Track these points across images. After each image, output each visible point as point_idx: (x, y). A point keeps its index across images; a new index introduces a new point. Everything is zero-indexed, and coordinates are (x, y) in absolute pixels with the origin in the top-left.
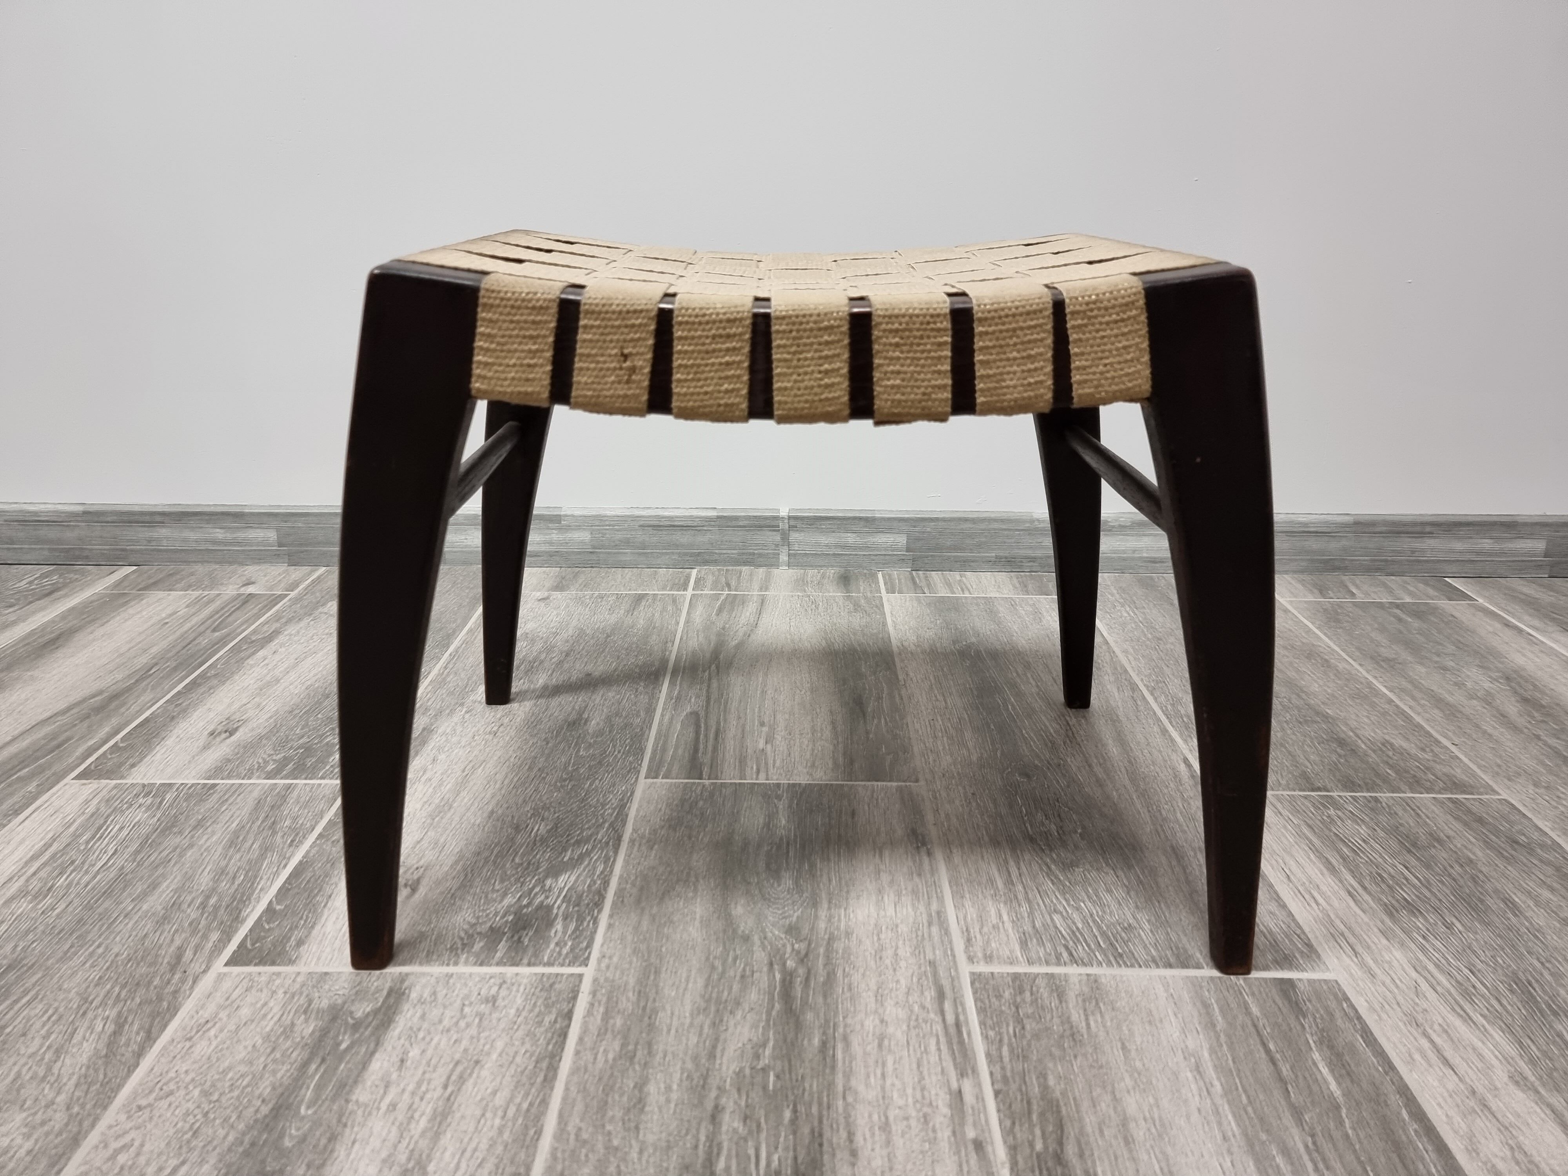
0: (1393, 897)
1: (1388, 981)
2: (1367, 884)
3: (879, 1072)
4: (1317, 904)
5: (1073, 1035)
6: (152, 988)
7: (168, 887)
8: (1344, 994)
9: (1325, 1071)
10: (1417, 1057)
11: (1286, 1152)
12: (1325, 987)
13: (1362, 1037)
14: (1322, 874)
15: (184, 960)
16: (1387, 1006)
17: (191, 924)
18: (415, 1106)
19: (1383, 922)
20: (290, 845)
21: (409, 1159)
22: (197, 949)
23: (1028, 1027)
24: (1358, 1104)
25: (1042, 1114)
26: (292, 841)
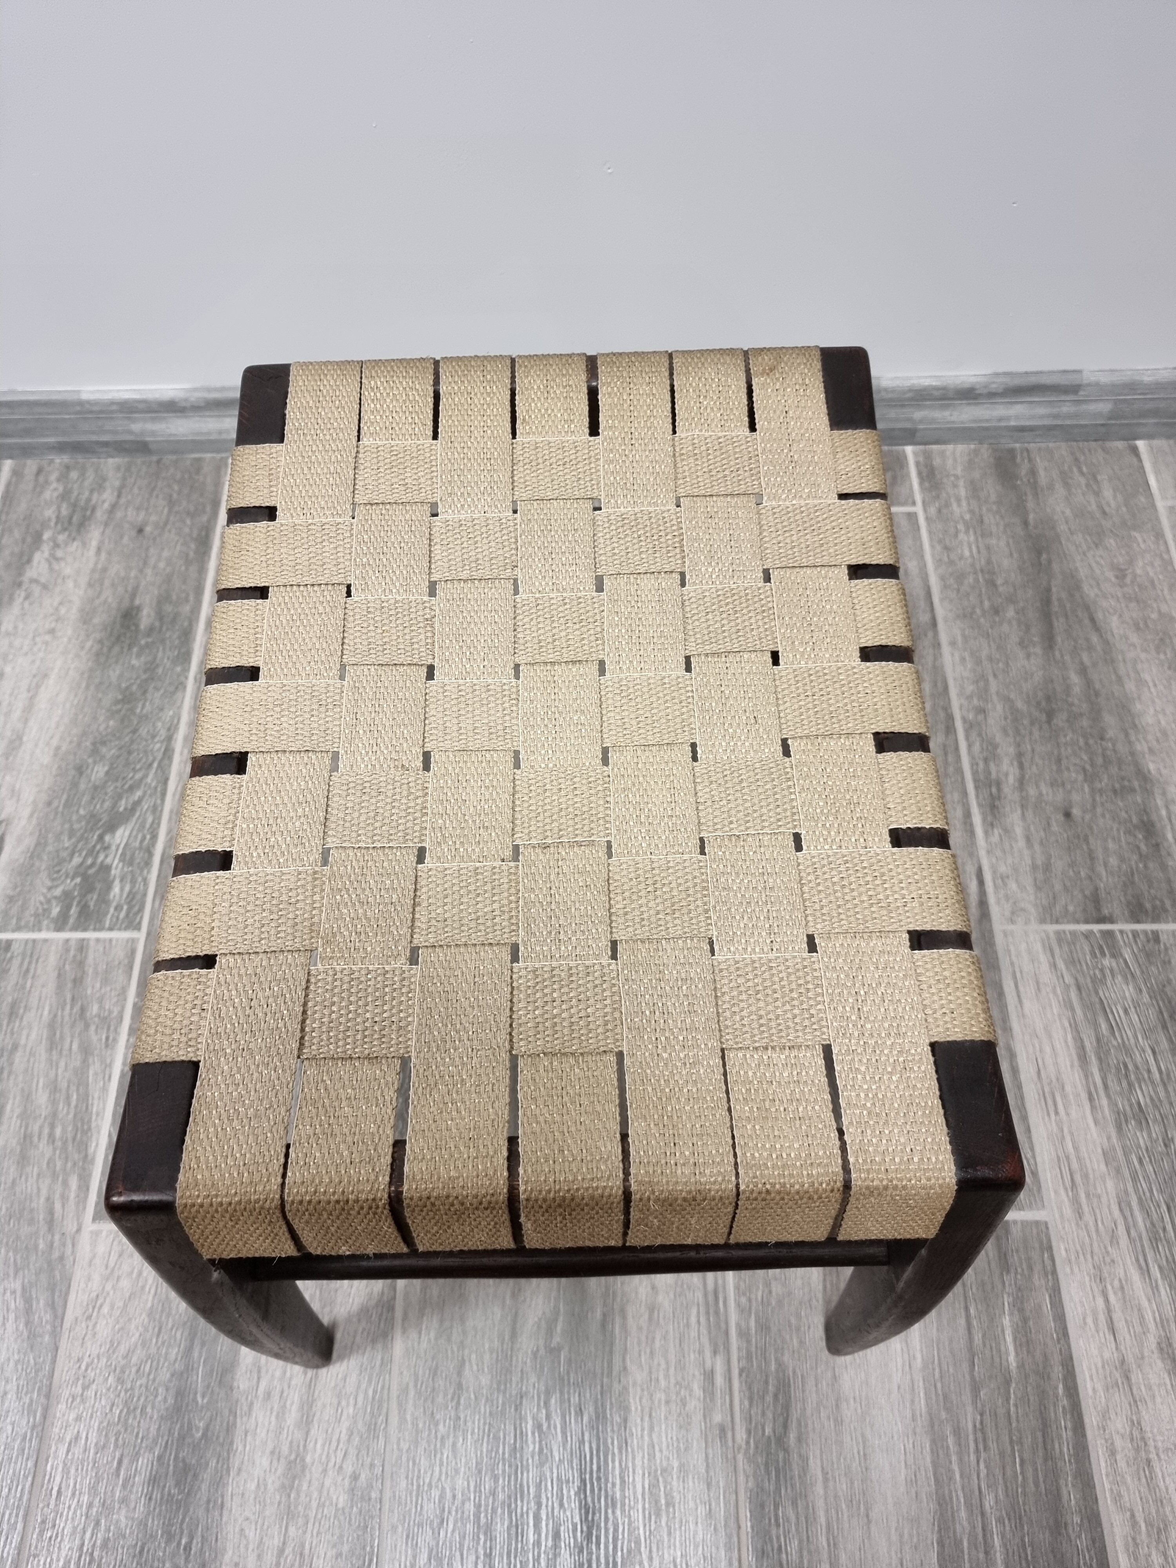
0: (1129, 1100)
1: (1091, 1224)
2: (1110, 1083)
3: (648, 1351)
4: (1057, 1113)
5: (810, 1300)
6: (40, 1253)
7: (12, 1111)
8: (1049, 1241)
9: (1009, 1339)
10: (1090, 1320)
11: (957, 1432)
12: (1035, 1231)
13: (1050, 1297)
14: (1072, 1066)
15: (56, 1215)
16: (1081, 1257)
17: (48, 1163)
18: (285, 1395)
19: (1109, 1138)
20: (107, 1046)
21: (291, 1453)
22: (64, 1198)
23: (774, 1289)
24: (1026, 1377)
25: (776, 1396)
26: (107, 1038)
